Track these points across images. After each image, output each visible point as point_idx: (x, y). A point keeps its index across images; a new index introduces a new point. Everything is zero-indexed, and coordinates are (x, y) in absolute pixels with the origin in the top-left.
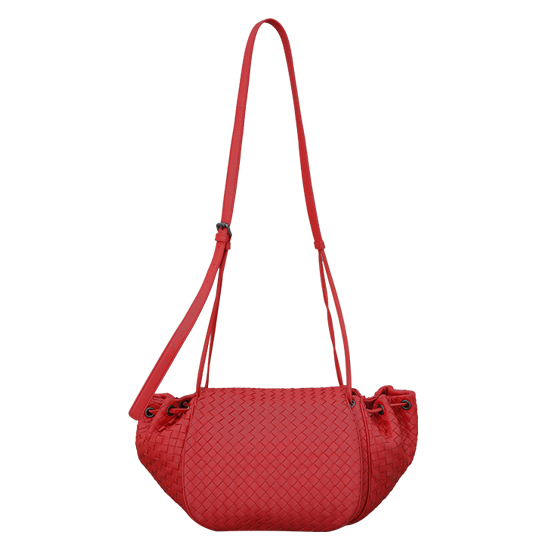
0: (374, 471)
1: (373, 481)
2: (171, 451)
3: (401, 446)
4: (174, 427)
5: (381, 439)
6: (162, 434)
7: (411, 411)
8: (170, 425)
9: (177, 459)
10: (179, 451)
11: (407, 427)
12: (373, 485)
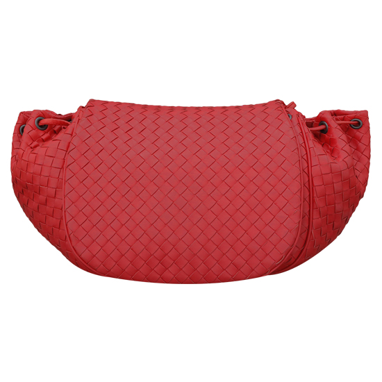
0: (316, 199)
1: (315, 215)
2: (45, 173)
3: (352, 168)
4: (50, 144)
5: (326, 158)
6: (36, 151)
7: (363, 130)
8: (44, 141)
9: (53, 183)
10: (55, 172)
11: (358, 149)
12: (316, 220)
